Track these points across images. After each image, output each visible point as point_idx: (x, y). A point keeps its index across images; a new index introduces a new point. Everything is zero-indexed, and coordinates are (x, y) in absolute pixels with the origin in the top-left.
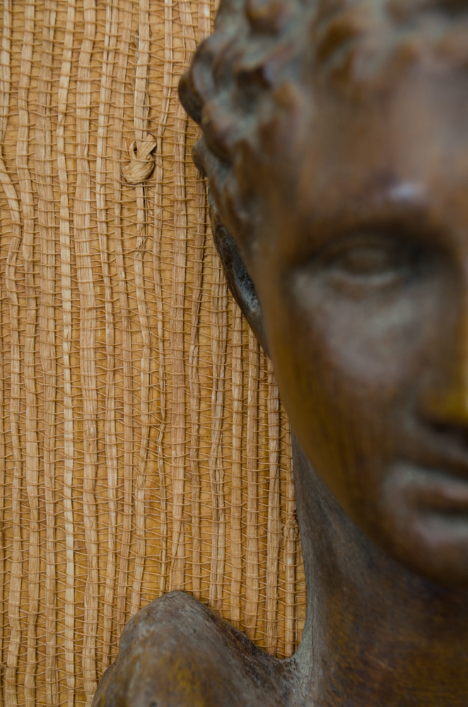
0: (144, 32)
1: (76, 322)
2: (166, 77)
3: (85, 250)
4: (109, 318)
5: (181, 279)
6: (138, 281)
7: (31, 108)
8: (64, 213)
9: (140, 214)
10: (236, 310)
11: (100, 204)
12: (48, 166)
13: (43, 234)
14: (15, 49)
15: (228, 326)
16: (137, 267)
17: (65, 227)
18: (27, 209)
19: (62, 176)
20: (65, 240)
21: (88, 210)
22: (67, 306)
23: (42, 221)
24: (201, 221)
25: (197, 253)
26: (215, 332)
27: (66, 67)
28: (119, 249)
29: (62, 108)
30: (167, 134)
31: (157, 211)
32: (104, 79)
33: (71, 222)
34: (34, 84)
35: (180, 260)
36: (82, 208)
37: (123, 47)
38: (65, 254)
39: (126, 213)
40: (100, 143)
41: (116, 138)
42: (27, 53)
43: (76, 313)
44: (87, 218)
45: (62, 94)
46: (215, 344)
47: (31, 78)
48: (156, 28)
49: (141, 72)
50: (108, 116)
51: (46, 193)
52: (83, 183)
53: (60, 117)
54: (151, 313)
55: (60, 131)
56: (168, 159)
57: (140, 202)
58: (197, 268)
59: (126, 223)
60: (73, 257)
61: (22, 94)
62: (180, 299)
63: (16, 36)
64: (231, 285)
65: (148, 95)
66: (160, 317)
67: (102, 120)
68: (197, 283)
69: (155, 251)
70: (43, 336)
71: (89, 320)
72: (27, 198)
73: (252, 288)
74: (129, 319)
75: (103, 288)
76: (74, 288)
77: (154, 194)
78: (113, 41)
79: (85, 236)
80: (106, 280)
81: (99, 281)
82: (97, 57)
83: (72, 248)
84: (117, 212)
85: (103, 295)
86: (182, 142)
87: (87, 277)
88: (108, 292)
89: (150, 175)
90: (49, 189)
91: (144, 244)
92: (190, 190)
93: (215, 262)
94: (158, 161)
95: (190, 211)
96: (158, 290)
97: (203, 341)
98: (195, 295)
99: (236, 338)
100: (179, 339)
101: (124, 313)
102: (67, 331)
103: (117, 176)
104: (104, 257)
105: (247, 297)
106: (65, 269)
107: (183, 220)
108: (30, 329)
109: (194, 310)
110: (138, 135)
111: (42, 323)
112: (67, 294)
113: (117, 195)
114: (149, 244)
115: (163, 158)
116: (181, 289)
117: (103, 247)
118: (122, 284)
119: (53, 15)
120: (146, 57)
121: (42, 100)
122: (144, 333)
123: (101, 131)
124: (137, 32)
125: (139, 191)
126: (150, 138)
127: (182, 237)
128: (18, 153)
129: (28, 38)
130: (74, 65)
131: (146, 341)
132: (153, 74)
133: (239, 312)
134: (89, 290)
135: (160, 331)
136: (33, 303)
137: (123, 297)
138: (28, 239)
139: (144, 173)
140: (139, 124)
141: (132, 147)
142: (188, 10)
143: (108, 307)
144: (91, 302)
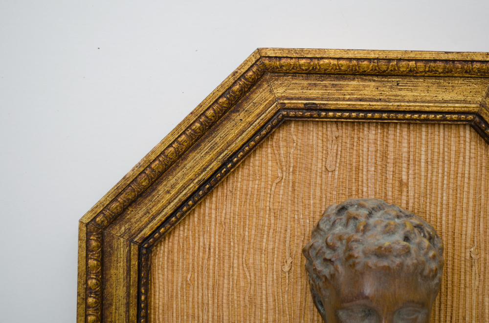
0: (289, 226)
1: (267, 313)
2: (295, 240)
3: (270, 291)
4: (277, 312)
5: (299, 300)
6: (286, 300)
7: (254, 248)
8: (264, 280)
9: (287, 281)
10: (316, 310)
11: (275, 277)
12: (259, 266)
13: (257, 287)
14: (250, 231)
15: (313, 314)
16: (286, 296)
17: (264, 284)
18: (252, 278)
19: (263, 269)
20: (264, 288)
21: (271, 279)
22: (264, 308)
23: (257, 283)
24: (305, 283)
25: (304, 293)
26: (309, 316)
27: (265, 236)
28: (281, 291)
29: (264, 248)
30: (295, 257)
31: (292, 280)
32: (277, 240)
33: (266, 283)
34: (255, 241)
35: (299, 295)
36: (270, 279)
37: (283, 231)
38: (264, 292)
39: (283, 281)
40: (275, 259)
41: (280, 258)
42: (253, 232)
43: (267, 310)
44: (271, 282)
45: (264, 244)
46: (309, 320)
47: (254, 239)
48: (292, 226)
49: (288, 239)
50: (278, 251)
51: (258, 274)
52: (270, 271)
53: (263, 251)
54: (290, 311)
55: (263, 255)
56: (295, 264)
57: (287, 277)
58: (304, 297)
59: (283, 284)
60: (267, 294)
61: (252, 244)
62: (299, 306)
63: (250, 227)
64: (315, 302)
65: (290, 245)
66: (293, 312)
67: (276, 252)
68: (304, 301)
69: (292, 291)
70: (257, 317)
71: (271, 312)
72: (252, 275)
73: (322, 305)
74: (283, 312)
75: (275, 303)
76: (267, 302)
77: (292, 275)
78: (279, 229)
79: (270, 287)
80: (276, 300)
81: (274, 300)
82: (275, 234)
83: (266, 291)
84: (280, 280)
85: (275, 305)
86: (300, 260)
87: (271, 299)
88: (277, 304)
89: (290, 269)
90: (259, 273)
91: (288, 290)
92: (302, 274)
93: (310, 295)
94: (293, 265)
95: (302, 280)
96: (292, 303)
97: (306, 319)
98: (303, 305)
99: (316, 318)
100: (298, 318)
101: (282, 311)
102: (264, 316)
103: (280, 269)
104: (276, 293)
105: (320, 307)
106: (264, 297)
107: (300, 283)
108: (253, 315)
109: (303, 309)
110: (287, 257)
111: (257, 313)
112: (264, 304)
113: (280, 275)
114: (290, 289)
115: (294, 264)
116: (299, 303)
117: (276, 290)
118: (281, 302)
119: (262, 221)
120: (290, 234)
121: (258, 246)
122: (288, 316)
123: (276, 256)
124: (287, 227)
125: (287, 274)
126: (291, 258)
127: (300, 288)
128: (250, 262)
129: (254, 227)
130: (268, 236)
131: (288, 319)
132: (292, 239)
133: (317, 310)
134: (271, 304)
135: (293, 316)
136: (254, 307)
137: (281, 306)
138: (253, 287)
139: (289, 269)
140: (287, 254)
141: (285, 261)
142: (302, 220)
143: (277, 308)
144: (272, 307)
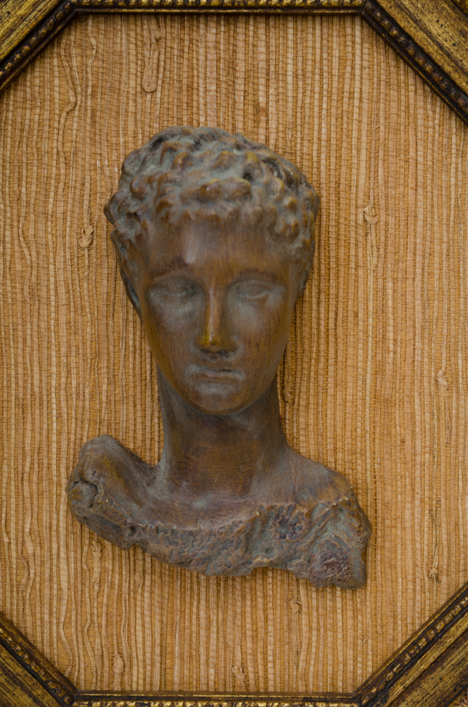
0: (88, 178)
1: (57, 311)
2: (98, 199)
3: (61, 278)
4: (72, 309)
5: (106, 291)
6: (86, 292)
7: (36, 213)
8: (51, 260)
9: (87, 262)
11: (68, 256)
12: (44, 239)
13: (42, 271)
14: (28, 186)
15: (127, 312)
16: (85, 285)
17: (52, 267)
18: (34, 259)
19: (50, 244)
20: (52, 273)
21: (62, 260)
22: (53, 303)
23: (41, 265)
24: (114, 264)
25: (113, 279)
26: (121, 315)
27: (52, 194)
28: (77, 277)
29: (50, 212)
30: (98, 225)
31: (95, 260)
32: (69, 200)
33: (55, 265)
34: (37, 201)
35: (105, 282)
36: (60, 259)
37: (78, 185)
38: (52, 279)
39: (80, 261)
40: (68, 229)
41: (75, 226)
42: (34, 188)
43: (57, 307)
44: (62, 263)
45: (50, 206)
46: (121, 321)
47: (36, 199)
48: (93, 177)
49: (86, 197)
50: (72, 217)
51: (43, 252)
52: (60, 247)
53: (49, 217)
54: (92, 307)
55: (49, 223)
56: (99, 236)
57: (86, 256)
58: (113, 286)
59: (80, 266)
60: (56, 281)
61: (32, 206)
62: (105, 300)
63: (29, 180)
65: (90, 207)
66: (96, 308)
67: (69, 218)
68: (113, 293)
69: (94, 278)
70: (41, 317)
71: (63, 310)
72: (34, 254)
74: (82, 309)
75: (69, 296)
76: (56, 294)
77: (93, 252)
78: (74, 182)
79: (61, 271)
80: (71, 291)
81: (68, 292)
82: (66, 190)
83: (55, 277)
84: (76, 260)
85: (70, 299)
86: (105, 229)
87: (62, 290)
88: (72, 297)
89: (91, 244)
90: (44, 250)
91: (88, 275)
92: (110, 251)
93: (121, 283)
94: (95, 237)
95: (110, 260)
96: (95, 296)
97: (116, 319)
98: (112, 298)
99: (131, 317)
100: (105, 318)
101: (79, 306)
102: (53, 315)
103: (75, 244)
104: (70, 281)
105: (135, 299)
106: (52, 286)
107: (106, 264)
108: (36, 314)
109: (111, 304)
110: (86, 225)
111: (41, 311)
112: (53, 298)
113: (76, 253)
114: (91, 275)
115: (97, 236)
116: (105, 295)
117: (69, 276)
118: (78, 294)
119: (46, 171)
120: (89, 190)
121: (41, 210)
122: (89, 315)
123: (68, 223)
124: (85, 179)
125: (86, 251)
126: (91, 227)
127: (106, 272)
128: (30, 233)
129: (34, 181)
130: (56, 193)
131: (90, 319)
132: (92, 198)
133: (132, 306)
134: (63, 297)
135: (96, 315)
136: (37, 302)
137: (79, 299)
138: (34, 272)
139: (89, 243)
140: (86, 220)
141: (82, 231)
142: (108, 169)
143: (72, 304)
144: (64, 302)
